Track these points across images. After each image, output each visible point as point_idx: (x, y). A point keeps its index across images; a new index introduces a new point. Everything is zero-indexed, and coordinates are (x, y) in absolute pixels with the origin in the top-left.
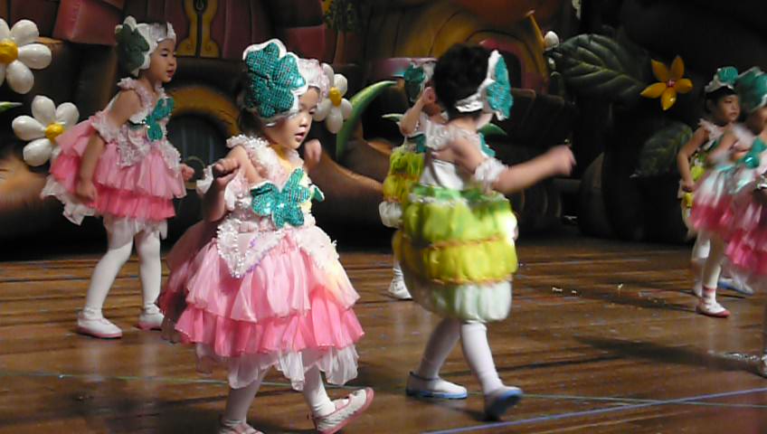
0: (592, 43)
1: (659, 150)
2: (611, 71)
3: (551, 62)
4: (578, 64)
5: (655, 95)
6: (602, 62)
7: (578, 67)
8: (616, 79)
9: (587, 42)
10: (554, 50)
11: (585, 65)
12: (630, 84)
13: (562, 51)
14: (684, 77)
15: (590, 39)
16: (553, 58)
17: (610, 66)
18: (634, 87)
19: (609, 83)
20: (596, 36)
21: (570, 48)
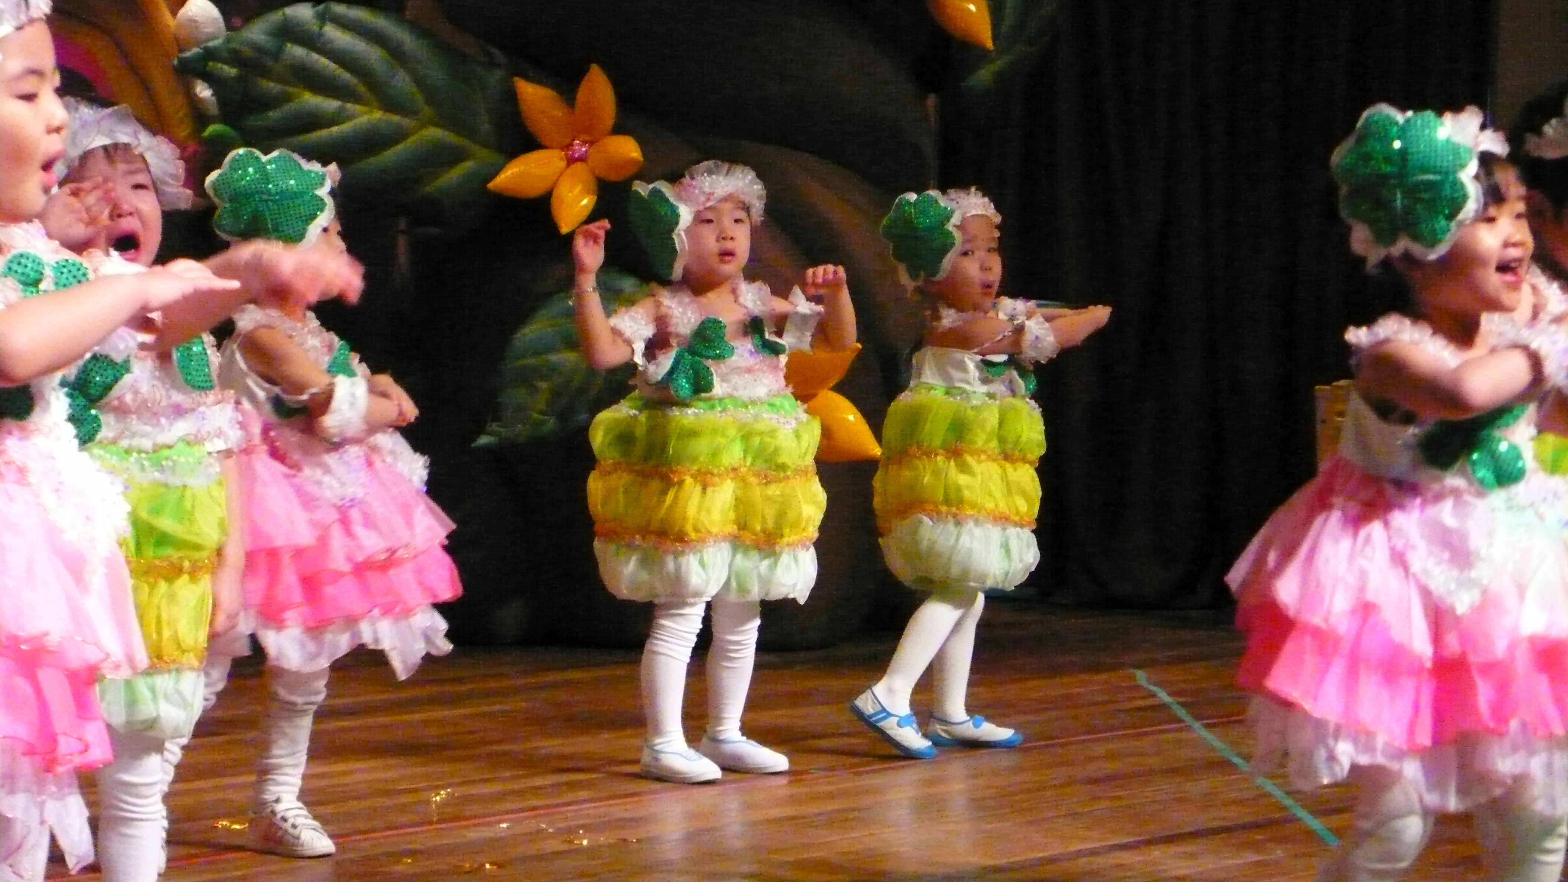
0: (332, 32)
1: (554, 358)
2: (396, 118)
3: (204, 91)
4: (287, 98)
5: (533, 189)
6: (362, 89)
7: (287, 108)
8: (412, 140)
9: (315, 28)
10: (209, 54)
11: (311, 100)
12: (456, 156)
13: (235, 58)
14: (618, 129)
15: (323, 18)
16: (210, 79)
17: (391, 104)
18: (467, 166)
19: (391, 155)
20: (340, 9)
21: (259, 49)
